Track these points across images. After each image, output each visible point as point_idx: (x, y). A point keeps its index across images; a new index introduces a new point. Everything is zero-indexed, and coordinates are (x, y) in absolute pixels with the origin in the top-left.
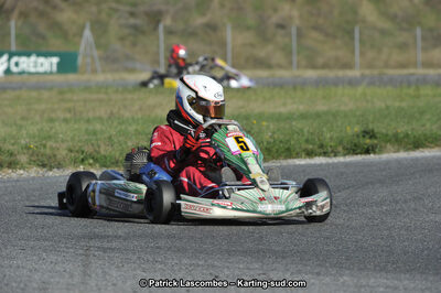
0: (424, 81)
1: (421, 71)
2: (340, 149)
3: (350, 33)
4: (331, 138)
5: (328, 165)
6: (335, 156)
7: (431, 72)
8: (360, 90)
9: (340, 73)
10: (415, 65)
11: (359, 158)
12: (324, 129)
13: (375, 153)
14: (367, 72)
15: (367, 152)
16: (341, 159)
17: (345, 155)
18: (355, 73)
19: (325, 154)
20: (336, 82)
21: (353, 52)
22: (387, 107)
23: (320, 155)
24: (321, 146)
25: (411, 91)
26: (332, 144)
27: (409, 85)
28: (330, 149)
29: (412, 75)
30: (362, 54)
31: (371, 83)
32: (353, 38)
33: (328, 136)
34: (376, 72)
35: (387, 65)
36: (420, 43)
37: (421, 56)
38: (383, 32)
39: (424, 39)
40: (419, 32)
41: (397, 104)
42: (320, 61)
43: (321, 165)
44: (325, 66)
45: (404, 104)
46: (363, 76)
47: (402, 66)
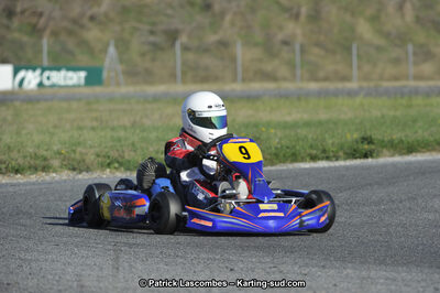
0: (416, 92)
1: (412, 83)
2: (341, 154)
3: (349, 49)
4: (333, 144)
5: (330, 168)
6: (337, 160)
7: (422, 84)
8: (358, 100)
9: (340, 85)
10: (406, 78)
11: (358, 162)
12: (327, 136)
13: (372, 157)
14: (365, 84)
15: (366, 156)
16: (341, 163)
17: (345, 159)
18: (353, 85)
19: (328, 158)
20: (336, 94)
21: (351, 66)
22: (383, 117)
23: (322, 159)
24: (324, 151)
25: (404, 102)
26: (334, 149)
27: (402, 95)
28: (331, 154)
29: (405, 87)
30: (359, 68)
31: (368, 94)
32: (350, 54)
33: (330, 142)
34: (372, 84)
35: (381, 78)
36: (411, 58)
37: (412, 70)
38: (379, 49)
39: (415, 54)
40: (410, 48)
41: (392, 113)
42: (321, 74)
43: (324, 168)
44: (326, 79)
45: (398, 113)
46: (361, 88)
47: (396, 78)
